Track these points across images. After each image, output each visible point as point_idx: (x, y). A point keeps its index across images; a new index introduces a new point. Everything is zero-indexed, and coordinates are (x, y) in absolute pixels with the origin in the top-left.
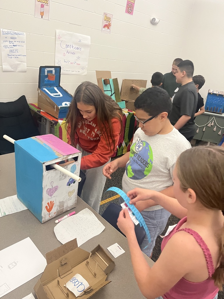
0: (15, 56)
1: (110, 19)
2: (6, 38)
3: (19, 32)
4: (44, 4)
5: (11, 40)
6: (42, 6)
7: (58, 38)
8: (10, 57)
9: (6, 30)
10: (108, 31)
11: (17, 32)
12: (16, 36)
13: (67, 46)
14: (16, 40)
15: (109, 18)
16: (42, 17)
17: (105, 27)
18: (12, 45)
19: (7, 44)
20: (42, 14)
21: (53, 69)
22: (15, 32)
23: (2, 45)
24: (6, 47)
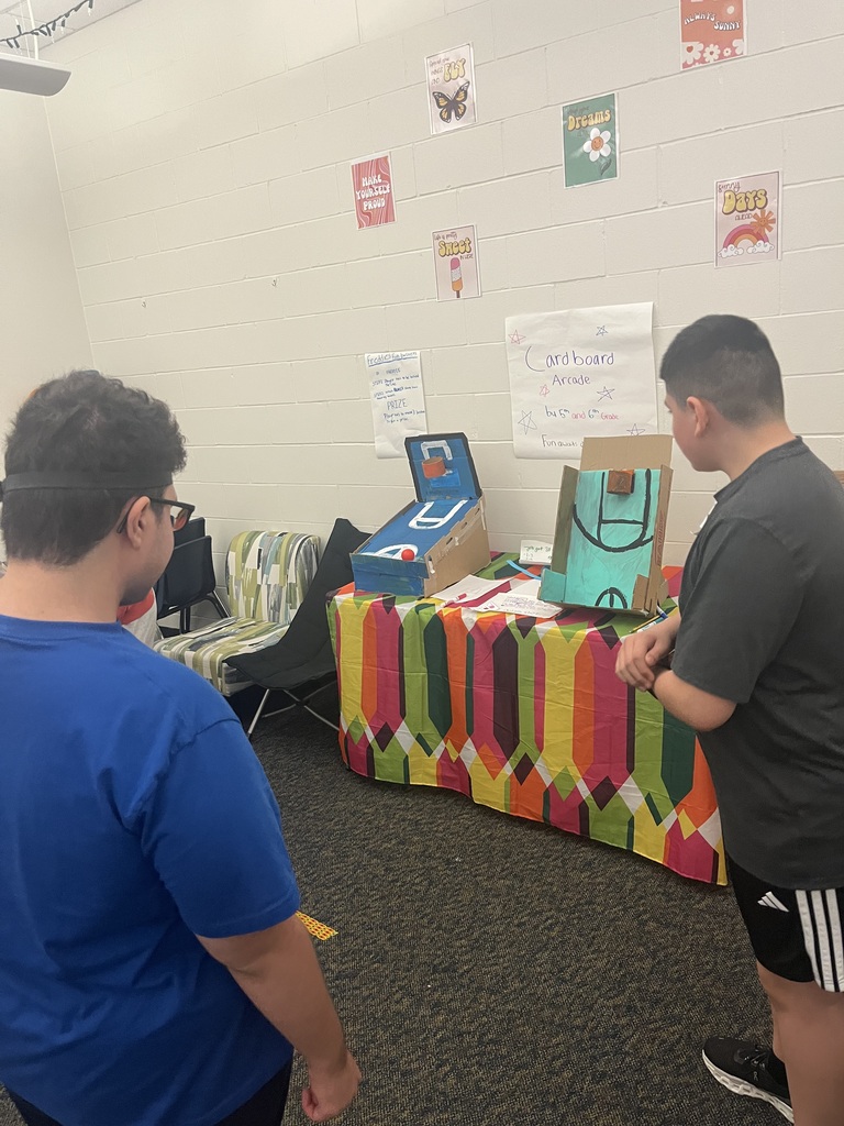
0: (402, 417)
1: (759, 196)
2: (378, 373)
3: (404, 353)
4: (458, 256)
5: (389, 377)
6: (455, 264)
7: (513, 341)
8: (390, 419)
9: (376, 355)
10: (758, 249)
11: (399, 353)
12: (397, 364)
13: (553, 360)
14: (400, 375)
15: (751, 196)
16: (458, 296)
17: (733, 239)
18: (392, 388)
19: (382, 387)
20: (457, 287)
21: (442, 443)
22: (396, 354)
23: (372, 393)
24: (379, 395)
